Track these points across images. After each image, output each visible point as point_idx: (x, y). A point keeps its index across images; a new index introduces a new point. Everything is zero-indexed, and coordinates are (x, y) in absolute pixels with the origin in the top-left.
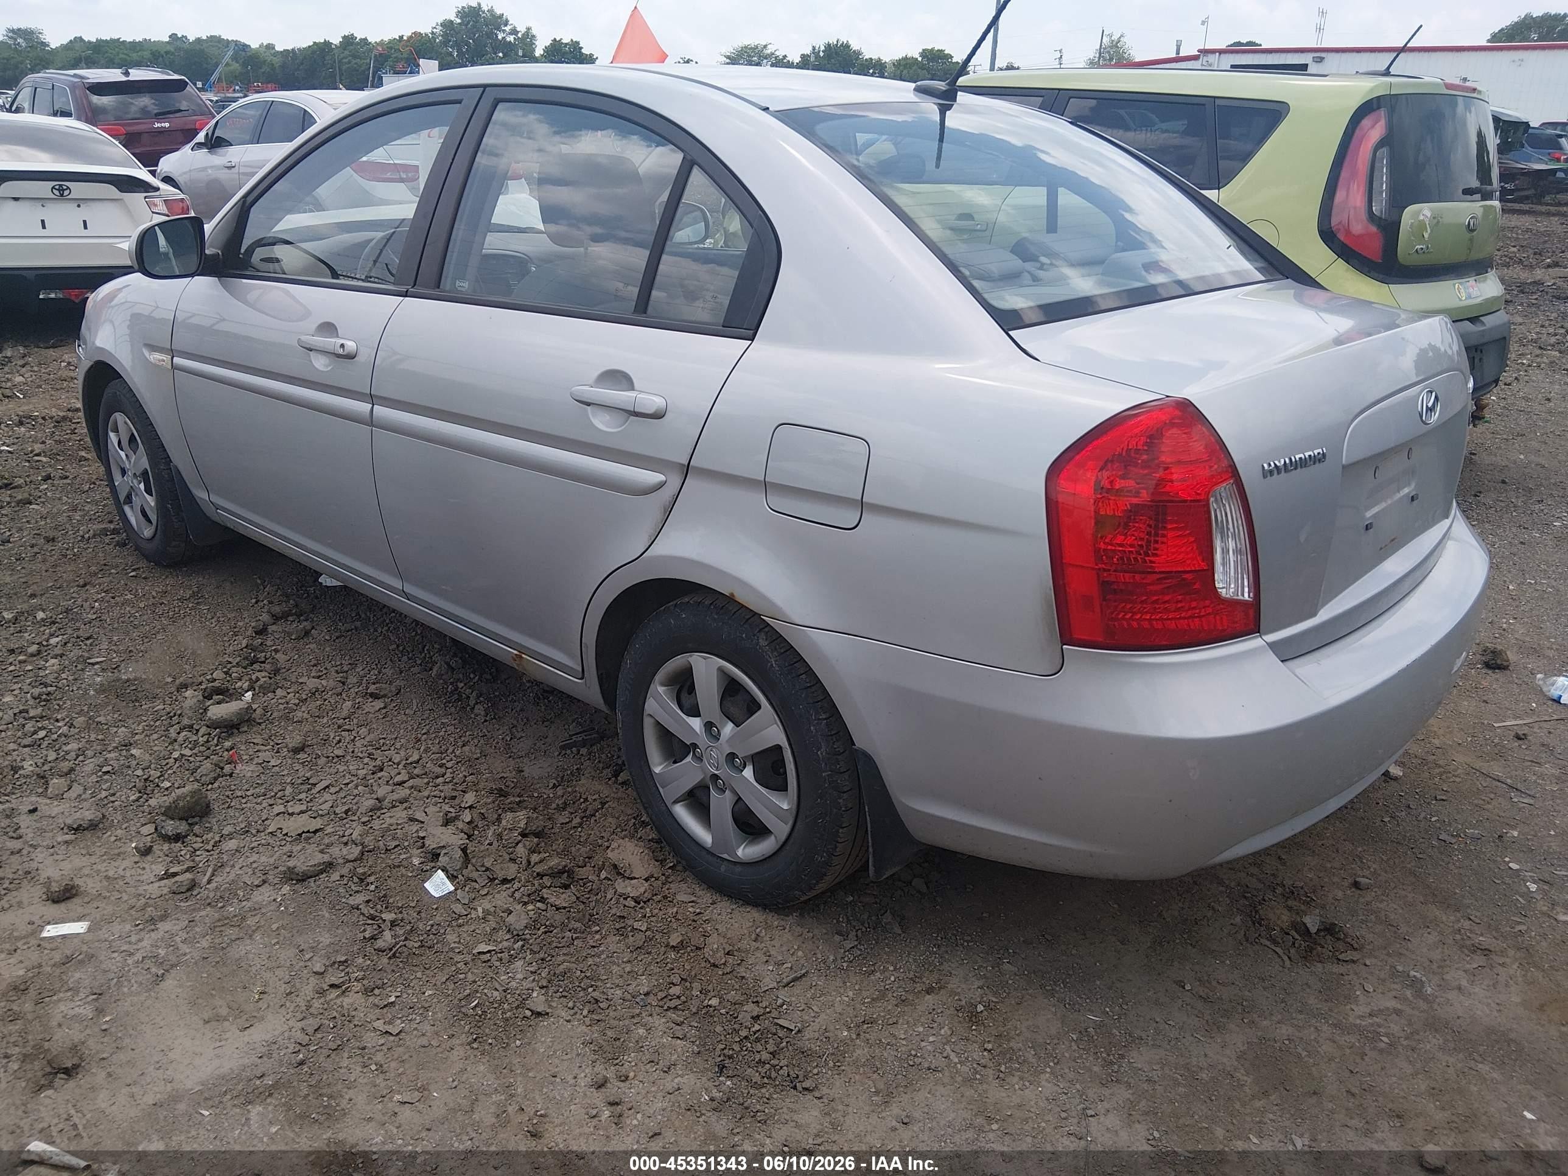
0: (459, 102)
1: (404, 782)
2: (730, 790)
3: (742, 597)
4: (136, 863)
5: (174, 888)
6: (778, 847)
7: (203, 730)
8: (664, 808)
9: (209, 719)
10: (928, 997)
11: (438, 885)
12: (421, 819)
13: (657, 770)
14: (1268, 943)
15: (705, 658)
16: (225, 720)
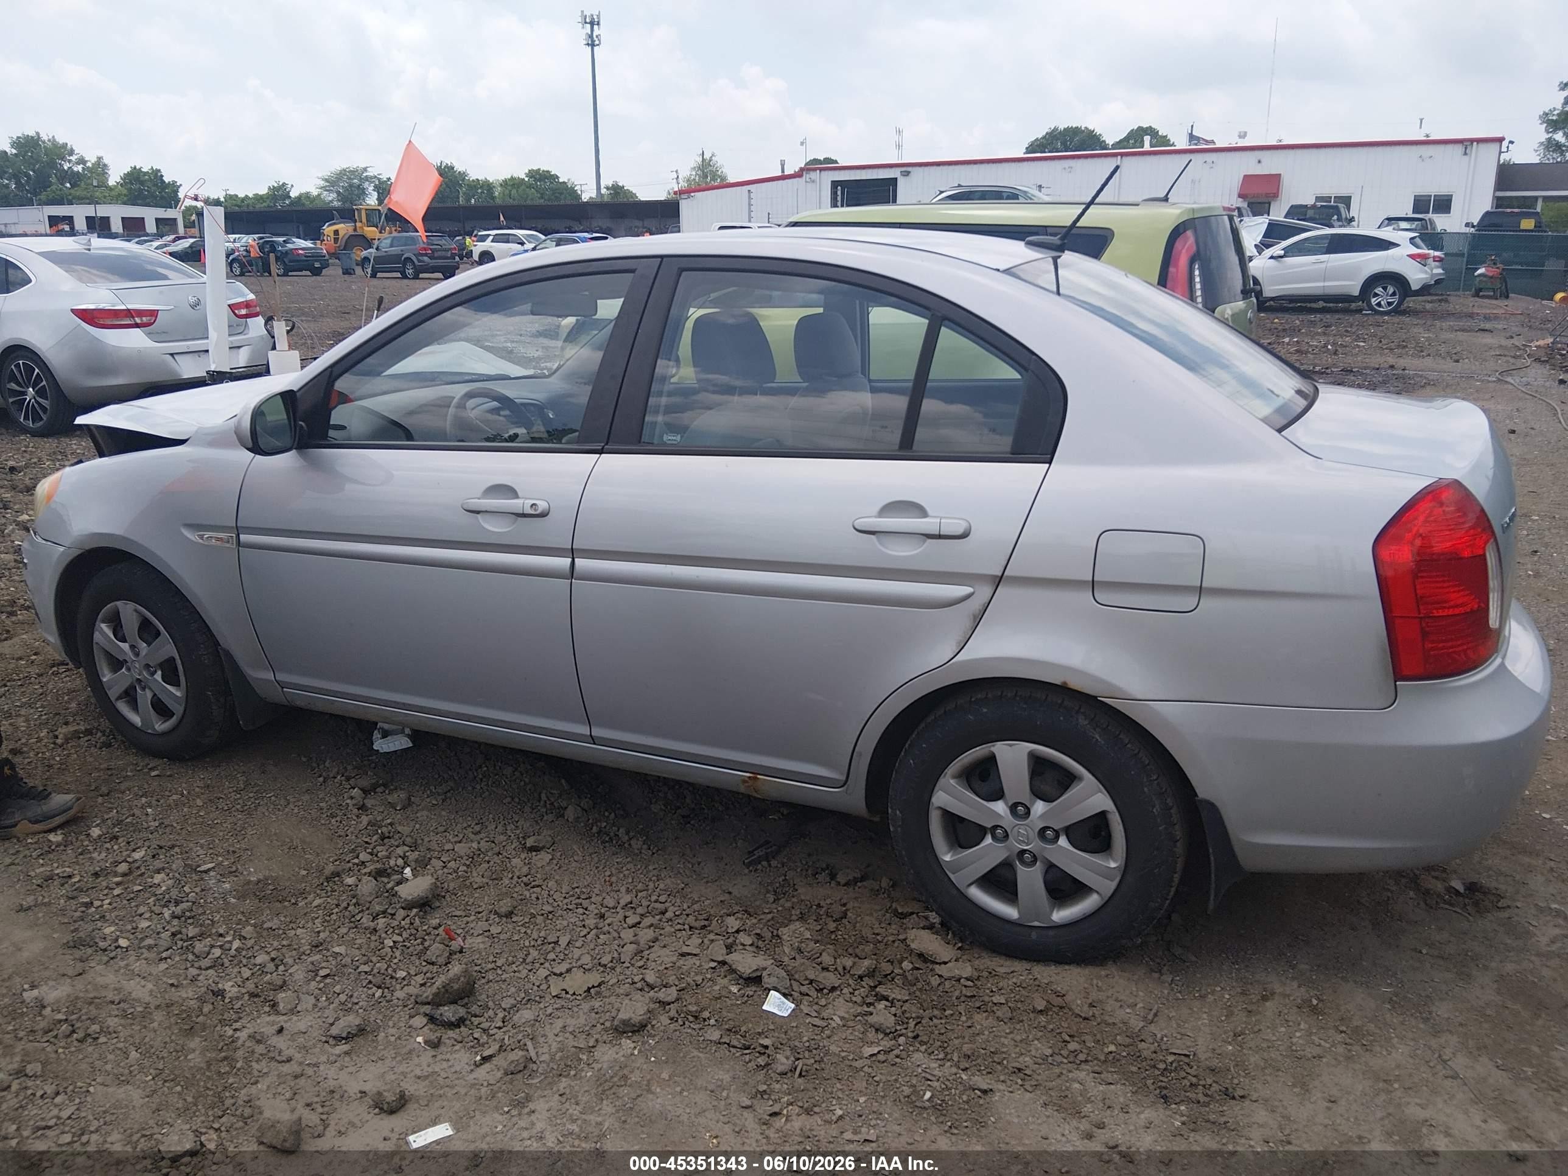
0: (633, 271)
1: (639, 923)
2: (1041, 862)
3: (1075, 683)
4: (434, 1056)
5: (512, 1068)
6: (1103, 903)
7: (402, 913)
8: (955, 892)
9: (405, 900)
10: (1268, 1004)
11: (776, 1004)
12: (694, 952)
13: (947, 858)
14: (1447, 906)
15: (1010, 745)
16: (422, 898)
